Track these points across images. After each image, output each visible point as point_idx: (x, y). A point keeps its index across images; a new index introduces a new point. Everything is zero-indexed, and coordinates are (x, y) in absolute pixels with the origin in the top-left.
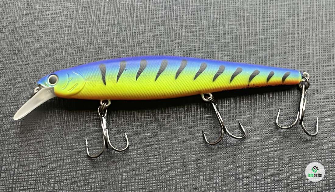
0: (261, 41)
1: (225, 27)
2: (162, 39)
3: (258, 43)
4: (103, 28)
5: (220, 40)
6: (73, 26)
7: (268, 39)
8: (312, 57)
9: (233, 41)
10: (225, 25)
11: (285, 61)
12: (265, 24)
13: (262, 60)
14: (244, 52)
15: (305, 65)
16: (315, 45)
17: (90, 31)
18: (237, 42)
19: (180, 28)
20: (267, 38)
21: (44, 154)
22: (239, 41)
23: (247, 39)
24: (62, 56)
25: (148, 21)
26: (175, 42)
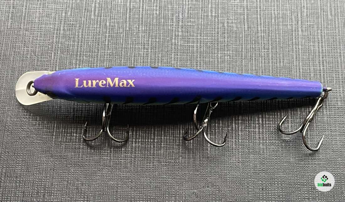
0: (262, 39)
1: (224, 26)
2: (157, 40)
3: (260, 41)
4: (94, 30)
5: (219, 39)
6: (62, 28)
7: (270, 38)
8: (318, 55)
9: (233, 40)
10: (223, 23)
11: (289, 59)
12: (267, 21)
13: (265, 59)
14: (246, 50)
15: (310, 63)
16: (320, 42)
17: (80, 34)
18: (237, 41)
19: (176, 28)
20: (269, 35)
21: (32, 163)
22: (240, 40)
23: (248, 38)
24: (51, 60)
25: (142, 22)
26: (171, 42)
